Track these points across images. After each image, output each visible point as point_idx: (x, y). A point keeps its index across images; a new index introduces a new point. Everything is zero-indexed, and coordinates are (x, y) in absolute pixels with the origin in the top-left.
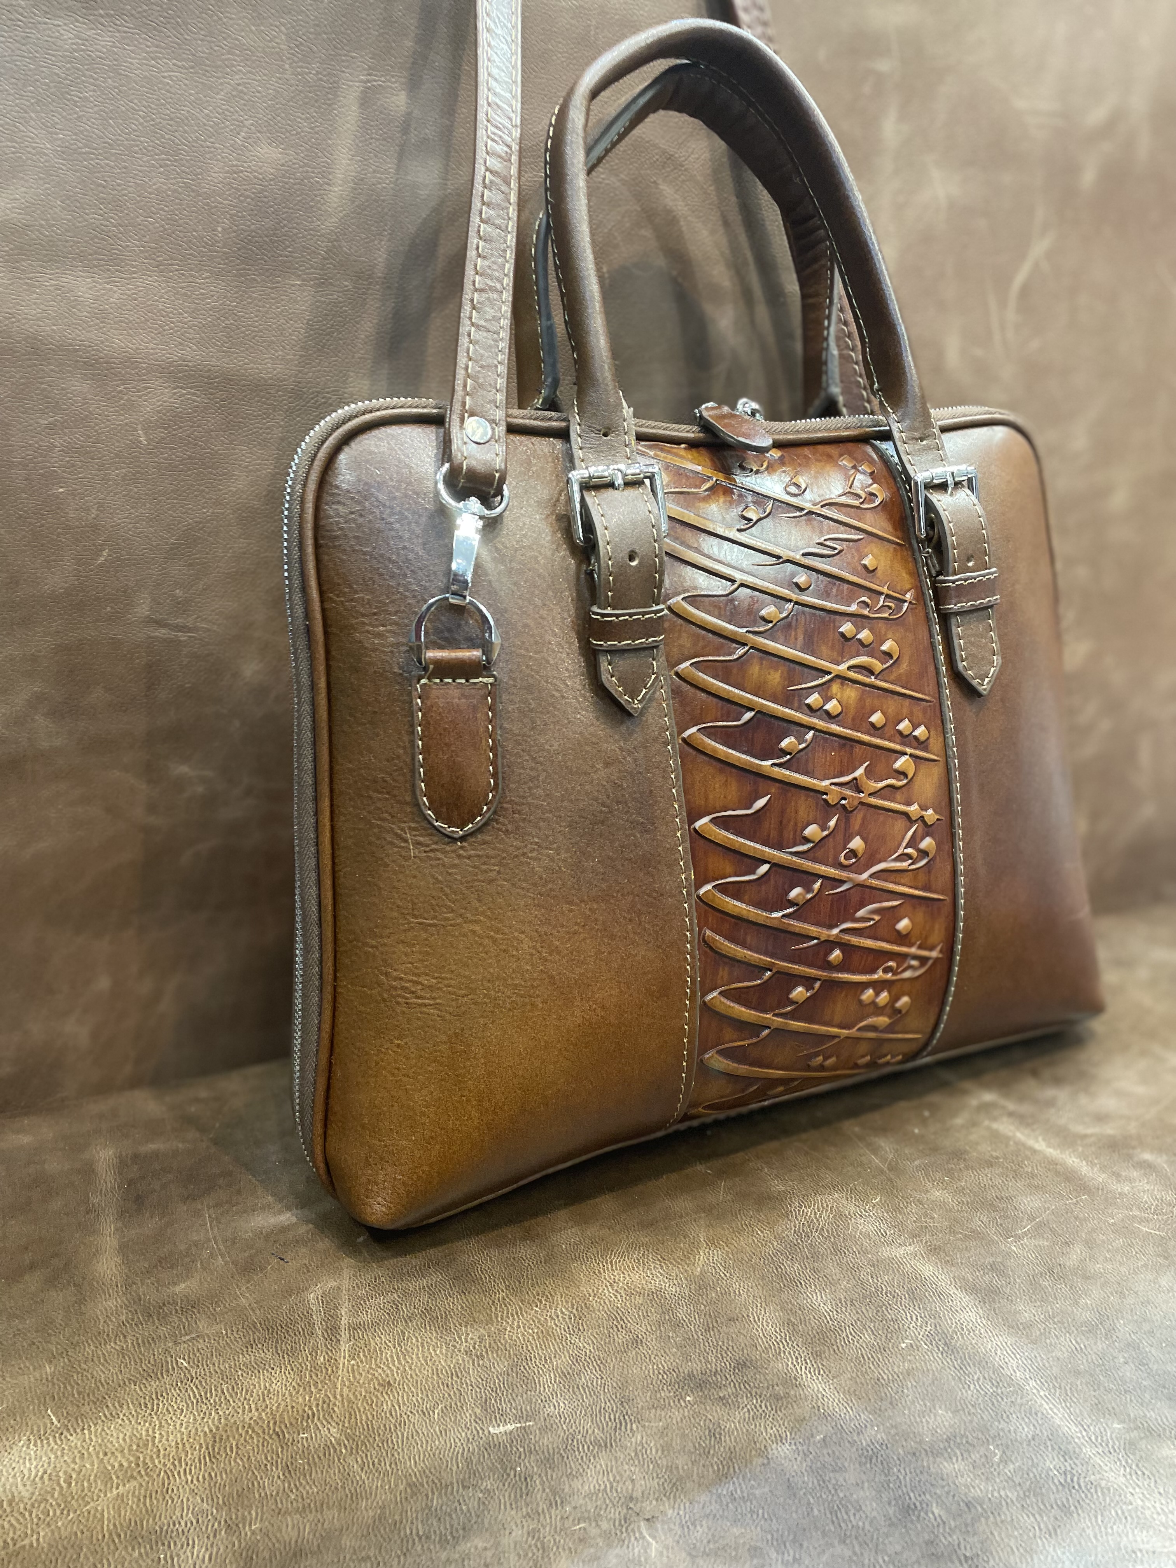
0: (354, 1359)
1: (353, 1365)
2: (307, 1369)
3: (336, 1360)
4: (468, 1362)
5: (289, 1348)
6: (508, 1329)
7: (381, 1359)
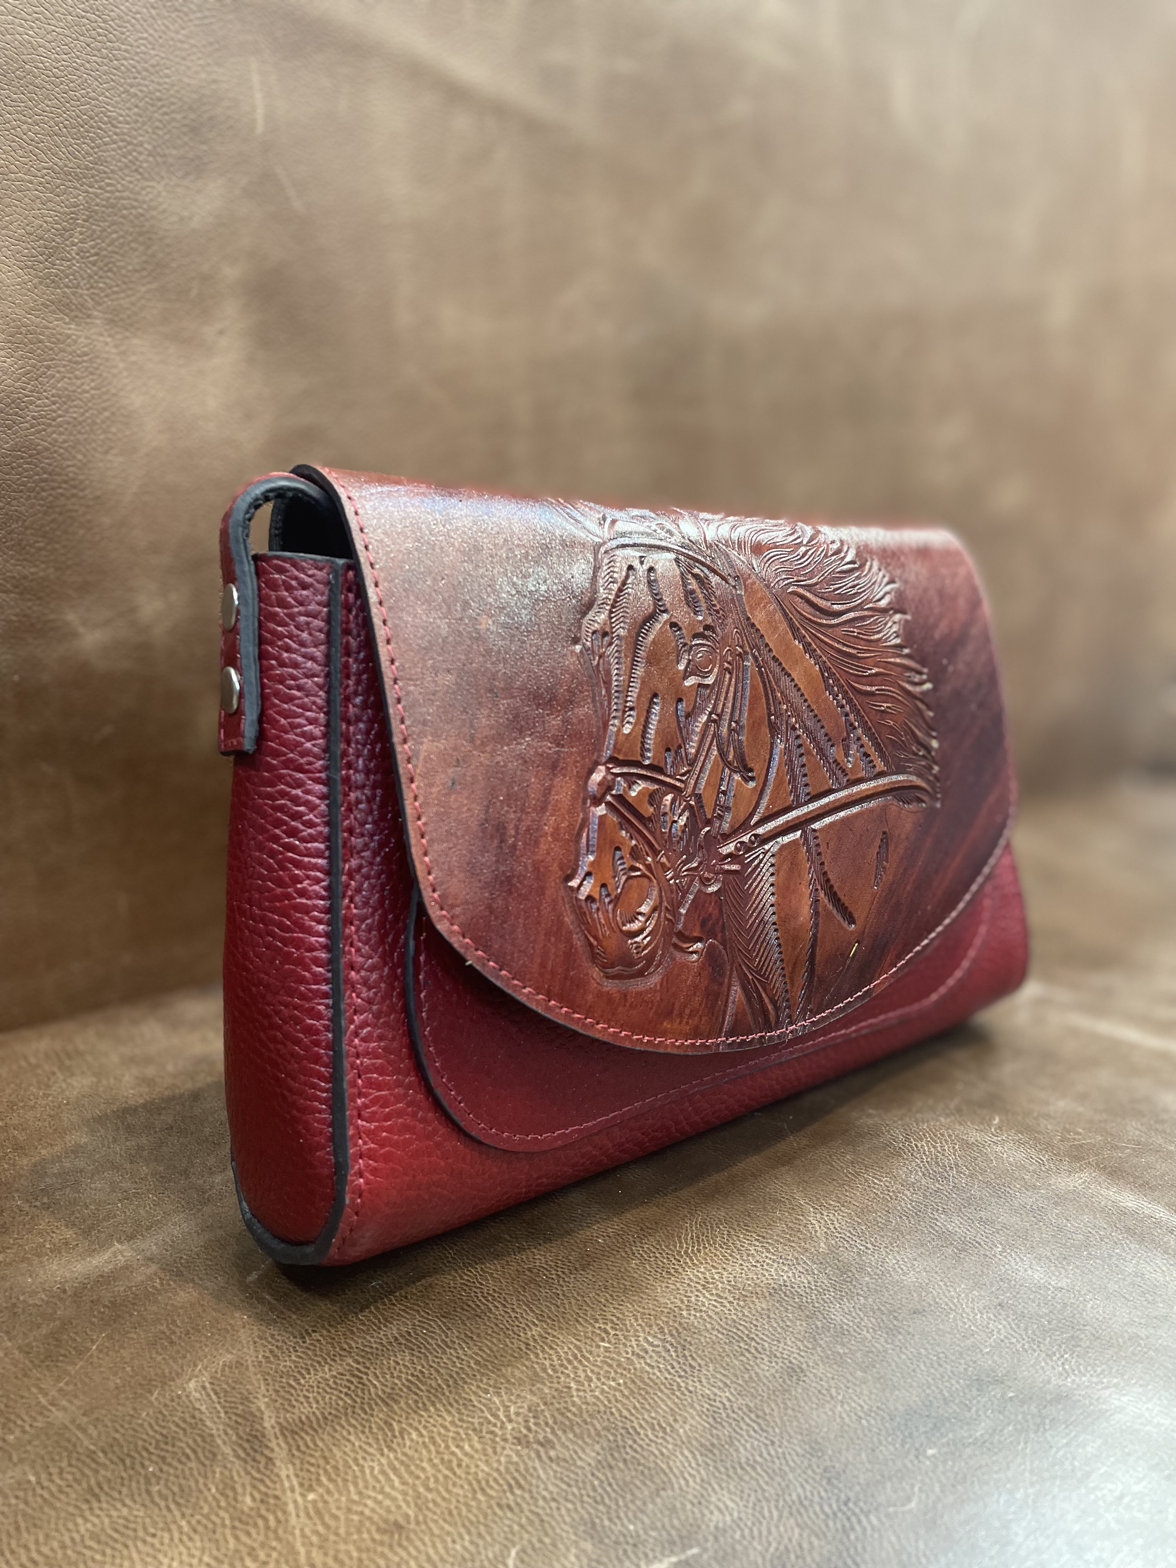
0: (311, 1489)
1: (314, 1502)
2: (224, 1526)
3: (277, 1498)
4: (530, 1458)
5: (176, 1489)
6: (573, 1385)
7: (366, 1481)
